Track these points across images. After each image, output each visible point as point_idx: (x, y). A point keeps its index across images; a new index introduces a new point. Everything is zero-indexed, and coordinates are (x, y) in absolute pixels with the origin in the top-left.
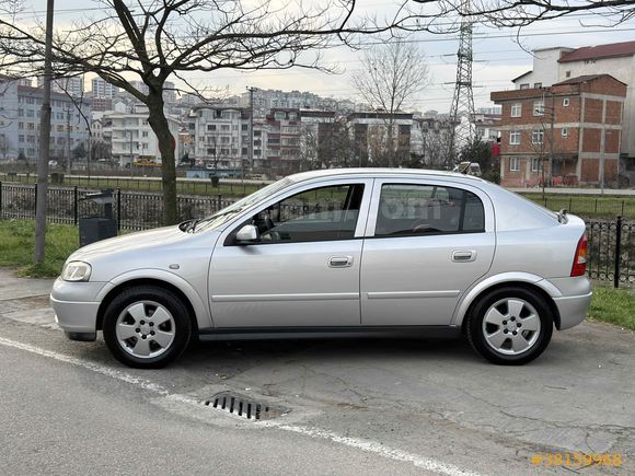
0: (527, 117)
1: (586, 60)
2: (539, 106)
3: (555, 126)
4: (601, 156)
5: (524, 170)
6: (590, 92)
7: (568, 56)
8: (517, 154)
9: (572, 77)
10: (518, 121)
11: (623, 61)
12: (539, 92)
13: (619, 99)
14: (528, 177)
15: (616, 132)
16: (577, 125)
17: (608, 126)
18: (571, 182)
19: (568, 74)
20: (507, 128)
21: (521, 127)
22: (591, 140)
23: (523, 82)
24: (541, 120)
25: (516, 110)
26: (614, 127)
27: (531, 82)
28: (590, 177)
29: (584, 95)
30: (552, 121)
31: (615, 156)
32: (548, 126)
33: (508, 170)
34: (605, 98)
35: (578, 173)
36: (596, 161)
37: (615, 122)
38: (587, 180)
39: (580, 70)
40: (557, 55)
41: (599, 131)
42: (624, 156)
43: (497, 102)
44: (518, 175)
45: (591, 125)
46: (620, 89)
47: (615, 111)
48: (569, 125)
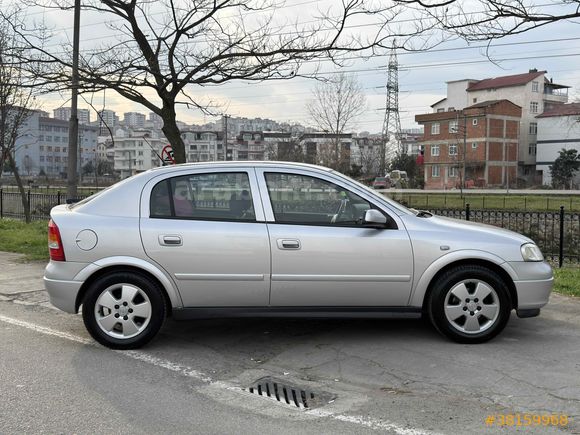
0: (444, 134)
1: (489, 89)
2: (453, 125)
3: (467, 141)
4: (503, 163)
5: (443, 175)
6: (493, 113)
7: (475, 86)
8: (437, 163)
9: (478, 102)
10: (437, 137)
11: (518, 89)
12: (453, 115)
13: (516, 119)
14: (446, 181)
15: (514, 145)
16: (484, 140)
17: (507, 140)
18: (480, 184)
19: (475, 100)
20: (428, 143)
21: (441, 142)
22: (495, 151)
23: (440, 106)
24: (456, 136)
25: (436, 129)
26: (513, 141)
27: (446, 107)
28: (495, 181)
29: (489, 116)
30: (465, 137)
31: (514, 164)
32: (462, 141)
33: (430, 177)
34: (505, 118)
35: (486, 177)
36: (499, 168)
37: (514, 136)
38: (493, 183)
39: (484, 97)
40: (466, 85)
41: (501, 144)
42: (521, 164)
43: (420, 123)
44: (438, 180)
45: (495, 140)
46: (516, 110)
47: (513, 128)
48: (478, 140)
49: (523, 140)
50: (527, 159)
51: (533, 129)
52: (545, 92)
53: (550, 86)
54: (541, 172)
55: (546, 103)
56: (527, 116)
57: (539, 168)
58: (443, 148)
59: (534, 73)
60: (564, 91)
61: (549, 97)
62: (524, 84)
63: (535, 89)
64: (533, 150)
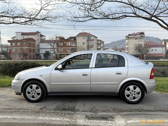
0: (16, 46)
1: (27, 35)
2: (19, 44)
3: (23, 48)
4: (32, 54)
5: (16, 56)
6: (29, 41)
7: (23, 34)
8: (15, 53)
9: (24, 38)
10: (14, 46)
11: (34, 36)
12: (19, 41)
13: (34, 43)
14: (17, 58)
15: (34, 49)
16: (27, 48)
17: (33, 48)
18: (27, 59)
19: (23, 38)
20: (12, 48)
21: (15, 48)
23: (14, 38)
24: (20, 46)
25: (14, 44)
26: (34, 48)
27: (16, 39)
28: (30, 58)
29: (28, 42)
31: (35, 54)
32: (22, 48)
33: (13, 56)
34: (32, 43)
35: (28, 57)
36: (31, 55)
39: (26, 37)
40: (21, 34)
41: (31, 49)
42: (36, 54)
43: (9, 42)
44: (15, 58)
45: (30, 48)
46: (35, 41)
47: (34, 45)
48: (25, 48)
49: (36, 48)
50: (37, 53)
51: (38, 45)
52: (41, 37)
53: (42, 36)
54: (41, 56)
55: (41, 40)
56: (37, 43)
57: (40, 55)
58: (16, 49)
59: (38, 32)
60: (45, 37)
61: (42, 38)
62: (36, 35)
63: (38, 36)
64: (39, 51)
